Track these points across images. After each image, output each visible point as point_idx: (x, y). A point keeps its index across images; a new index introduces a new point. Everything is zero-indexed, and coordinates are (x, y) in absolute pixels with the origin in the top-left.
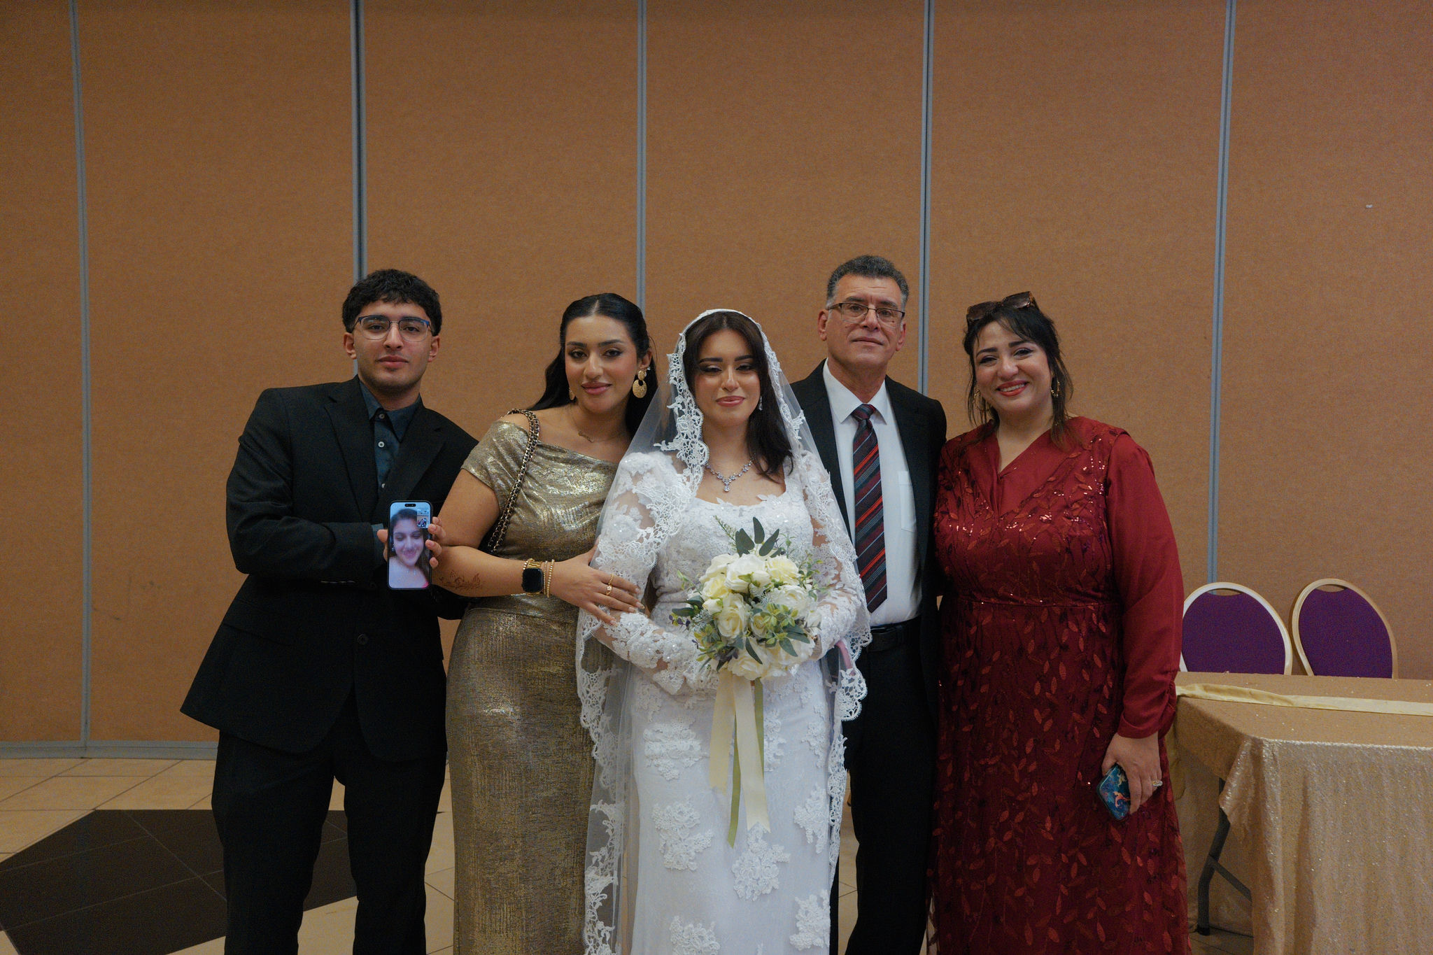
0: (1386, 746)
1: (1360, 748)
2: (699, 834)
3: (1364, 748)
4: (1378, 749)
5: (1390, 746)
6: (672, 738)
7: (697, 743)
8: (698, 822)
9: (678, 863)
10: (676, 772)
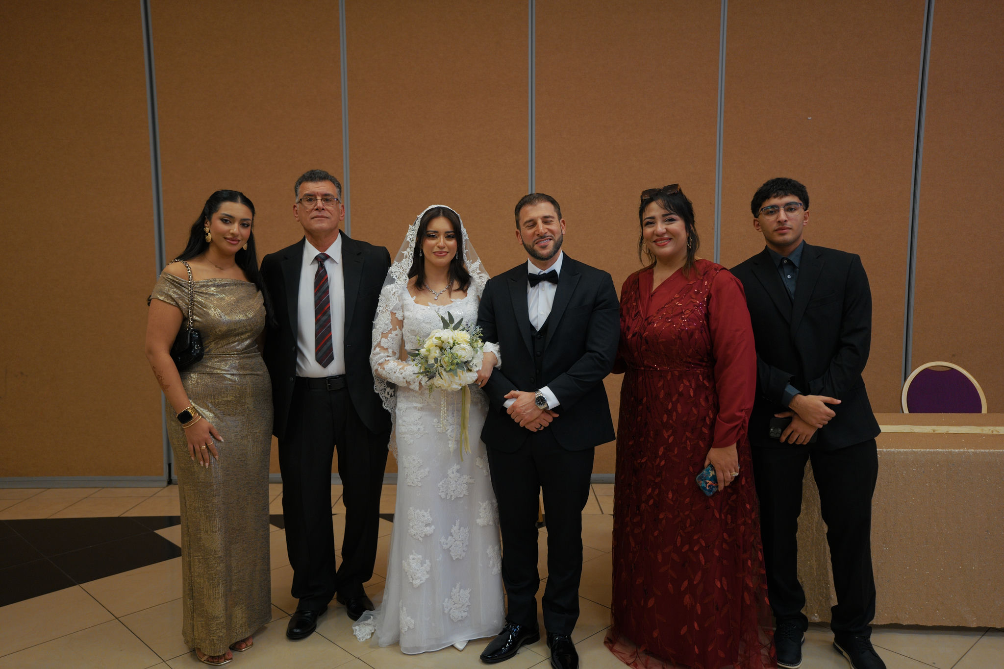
2: (422, 470)
6: (410, 425)
7: (422, 428)
8: (422, 464)
9: (412, 483)
10: (412, 441)
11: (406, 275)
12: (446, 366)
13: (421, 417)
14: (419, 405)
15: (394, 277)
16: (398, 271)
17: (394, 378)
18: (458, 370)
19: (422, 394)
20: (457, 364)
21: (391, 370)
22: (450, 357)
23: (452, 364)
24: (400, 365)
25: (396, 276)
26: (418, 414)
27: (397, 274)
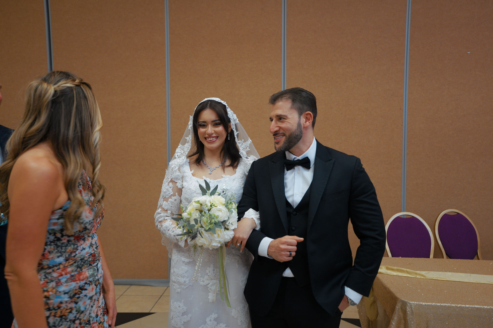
0: (467, 306)
1: (454, 306)
2: (186, 315)
3: (456, 307)
4: (464, 307)
5: (469, 306)
6: (178, 276)
7: (187, 280)
8: (186, 311)
9: (177, 325)
10: (179, 290)
11: (185, 156)
12: (206, 226)
13: (188, 271)
14: (187, 260)
15: (176, 156)
16: (180, 152)
17: (168, 234)
18: (217, 229)
19: (189, 250)
20: (215, 224)
21: (167, 227)
22: (209, 217)
23: (211, 223)
24: (174, 224)
25: (178, 156)
26: (185, 268)
27: (179, 154)
